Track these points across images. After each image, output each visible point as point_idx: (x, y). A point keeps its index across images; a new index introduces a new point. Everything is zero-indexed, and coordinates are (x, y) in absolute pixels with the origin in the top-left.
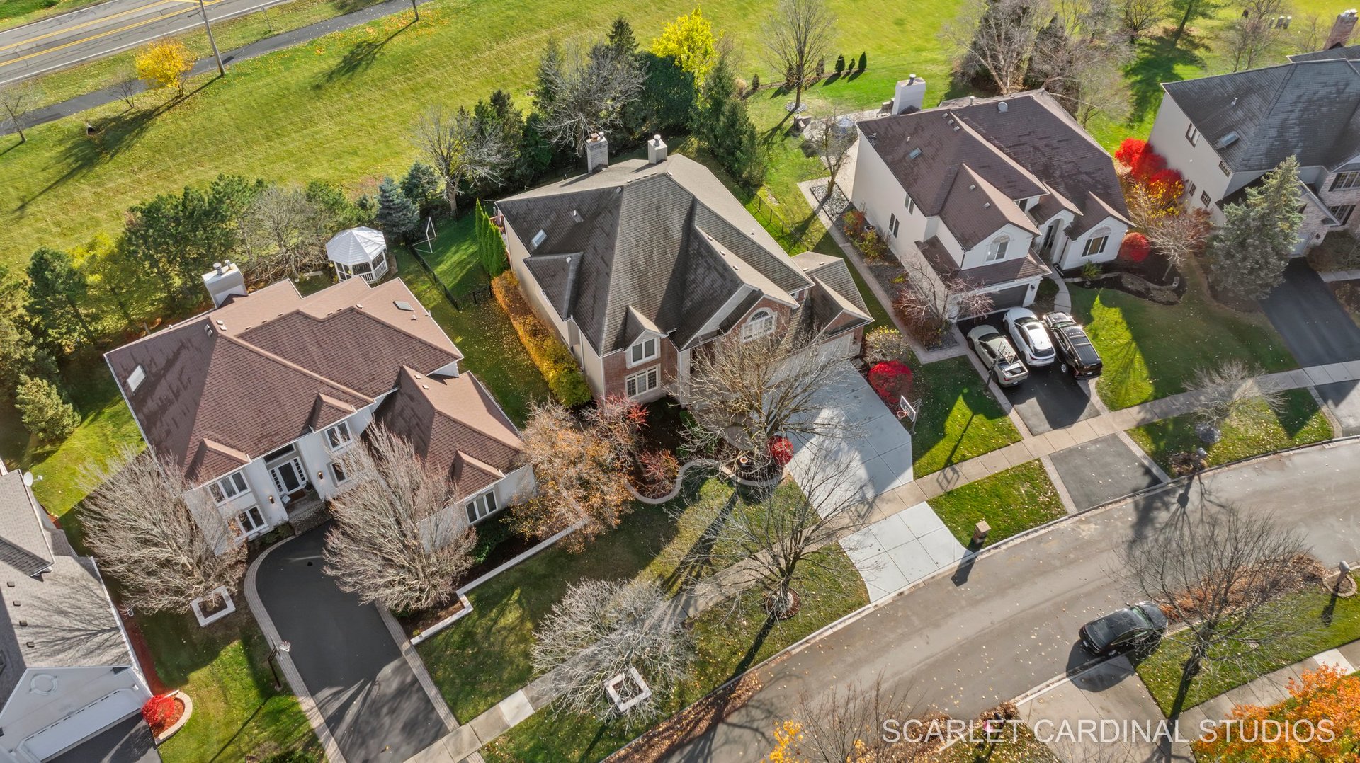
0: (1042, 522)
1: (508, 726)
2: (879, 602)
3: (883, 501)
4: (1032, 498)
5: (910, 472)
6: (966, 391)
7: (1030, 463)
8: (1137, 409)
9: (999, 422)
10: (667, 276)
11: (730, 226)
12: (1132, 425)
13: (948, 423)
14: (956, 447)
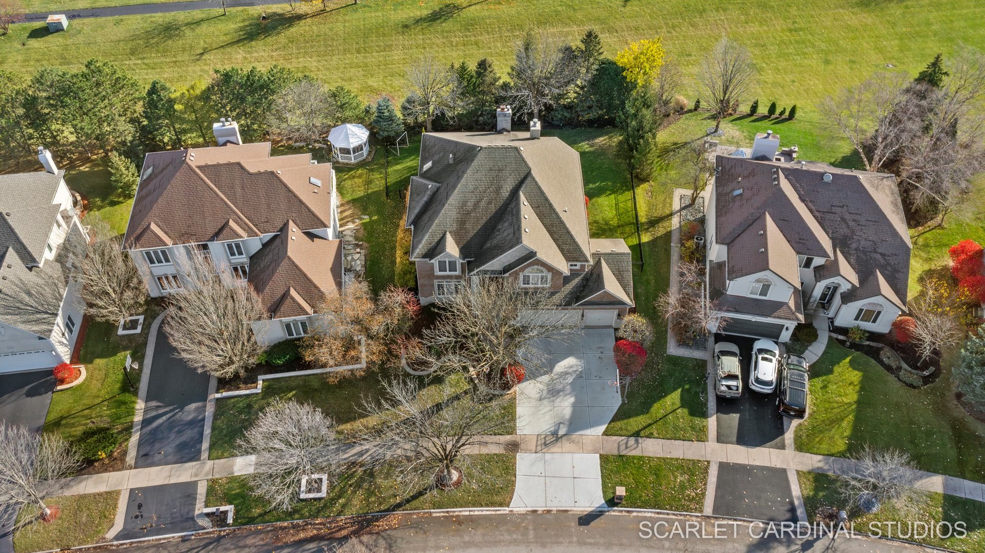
0: (677, 509)
1: (233, 473)
2: (515, 510)
3: (568, 440)
4: (682, 487)
5: (603, 428)
6: (687, 387)
7: (699, 461)
8: (820, 457)
9: (697, 421)
10: (485, 220)
11: (547, 199)
12: (805, 468)
13: (656, 406)
14: (650, 425)
